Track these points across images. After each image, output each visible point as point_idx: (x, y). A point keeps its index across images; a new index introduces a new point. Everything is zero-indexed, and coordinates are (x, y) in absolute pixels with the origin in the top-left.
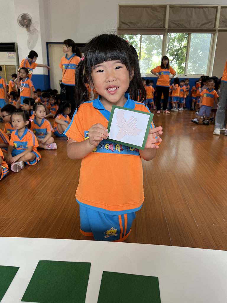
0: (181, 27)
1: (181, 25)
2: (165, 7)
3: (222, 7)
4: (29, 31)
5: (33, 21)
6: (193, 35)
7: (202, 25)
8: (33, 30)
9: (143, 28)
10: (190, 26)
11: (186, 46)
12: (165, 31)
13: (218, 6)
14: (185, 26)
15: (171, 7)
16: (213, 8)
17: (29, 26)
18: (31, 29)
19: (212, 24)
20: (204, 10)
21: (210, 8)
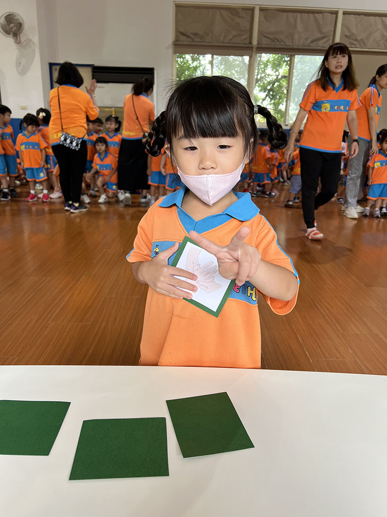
0: (277, 43)
1: (278, 41)
2: (252, 10)
3: (345, 13)
4: (18, 42)
5: (26, 26)
6: (298, 58)
7: (312, 42)
8: (25, 41)
9: (215, 44)
10: (293, 43)
11: (287, 75)
12: (252, 51)
13: (338, 11)
14: (284, 43)
15: (261, 10)
16: (330, 13)
17: (18, 34)
18: (22, 40)
20: (315, 17)
21: (325, 13)
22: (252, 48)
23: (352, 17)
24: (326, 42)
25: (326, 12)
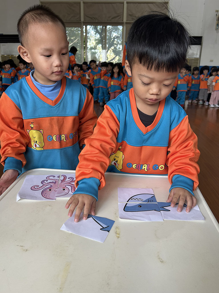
0: (95, 20)
1: (95, 19)
2: (80, 3)
3: (127, 3)
6: (108, 27)
7: (112, 18)
12: (81, 25)
13: (124, 2)
14: (98, 20)
15: (84, 3)
19: (121, 17)
20: (112, 6)
22: (81, 23)
23: (132, 4)
24: (120, 18)
25: (118, 3)
